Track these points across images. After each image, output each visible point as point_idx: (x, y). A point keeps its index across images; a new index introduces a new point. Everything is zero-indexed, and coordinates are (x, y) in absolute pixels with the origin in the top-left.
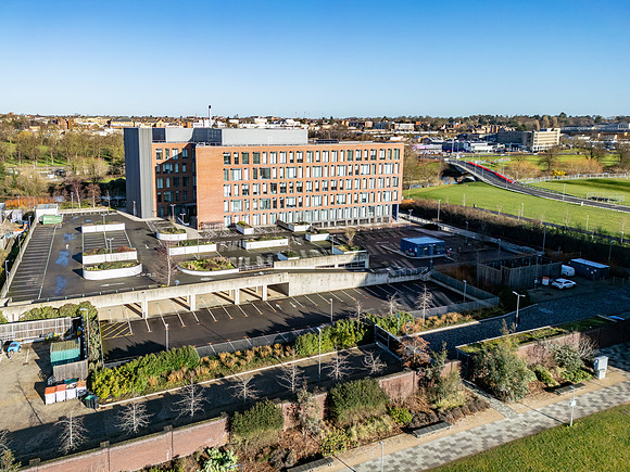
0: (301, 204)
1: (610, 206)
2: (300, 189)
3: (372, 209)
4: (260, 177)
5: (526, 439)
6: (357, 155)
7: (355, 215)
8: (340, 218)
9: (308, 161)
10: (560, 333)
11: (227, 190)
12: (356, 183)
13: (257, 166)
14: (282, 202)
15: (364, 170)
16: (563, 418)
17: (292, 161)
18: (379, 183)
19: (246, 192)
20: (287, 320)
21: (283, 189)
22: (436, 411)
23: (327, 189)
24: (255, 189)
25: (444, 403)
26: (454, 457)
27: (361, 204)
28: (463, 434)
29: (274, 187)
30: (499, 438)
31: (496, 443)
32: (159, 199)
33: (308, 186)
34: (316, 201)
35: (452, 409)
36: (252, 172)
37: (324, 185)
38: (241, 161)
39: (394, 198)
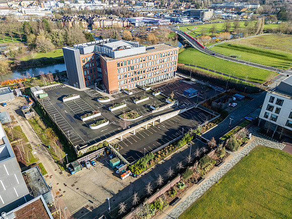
0: (144, 77)
1: (237, 61)
2: (144, 72)
3: (168, 74)
4: (130, 69)
5: (240, 162)
6: (163, 55)
7: (162, 78)
8: (157, 80)
9: (147, 60)
10: (241, 129)
11: (119, 77)
12: (163, 65)
13: (129, 65)
14: (138, 78)
15: (165, 60)
16: (246, 154)
17: (141, 61)
18: (170, 65)
19: (126, 76)
20: (165, 133)
21: (139, 73)
22: (220, 158)
23: (153, 70)
24: (129, 75)
25: (221, 156)
26: (228, 170)
27: (164, 73)
28: (227, 163)
29: (135, 73)
30: (235, 162)
31: (234, 164)
32: (86, 79)
33: (147, 70)
34: (150, 75)
35: (223, 157)
36: (127, 68)
37: (152, 68)
38: (123, 64)
39: (174, 68)
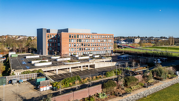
0: (89, 50)
3: (107, 51)
4: (79, 42)
6: (103, 37)
8: (99, 53)
9: (91, 38)
11: (70, 45)
12: (103, 44)
13: (78, 39)
14: (84, 49)
17: (87, 38)
18: (108, 44)
24: (77, 45)
27: (104, 50)
32: (48, 49)
33: (91, 45)
34: (93, 49)
36: (76, 40)
37: (95, 44)
38: (74, 37)
39: (112, 48)
